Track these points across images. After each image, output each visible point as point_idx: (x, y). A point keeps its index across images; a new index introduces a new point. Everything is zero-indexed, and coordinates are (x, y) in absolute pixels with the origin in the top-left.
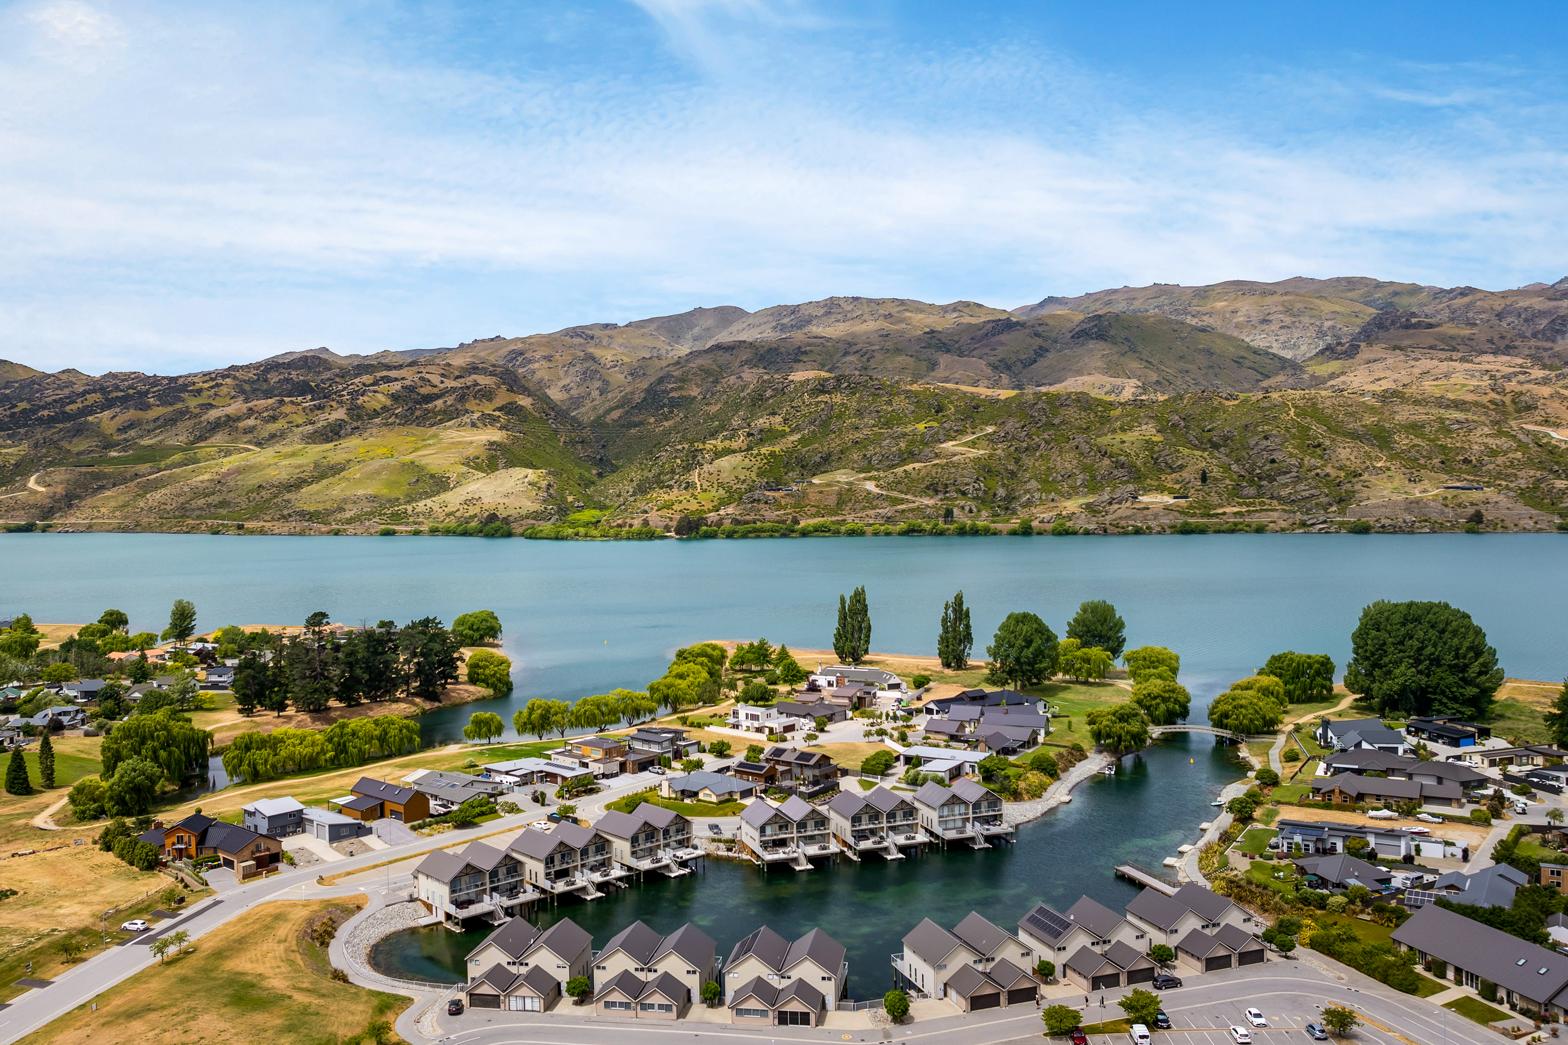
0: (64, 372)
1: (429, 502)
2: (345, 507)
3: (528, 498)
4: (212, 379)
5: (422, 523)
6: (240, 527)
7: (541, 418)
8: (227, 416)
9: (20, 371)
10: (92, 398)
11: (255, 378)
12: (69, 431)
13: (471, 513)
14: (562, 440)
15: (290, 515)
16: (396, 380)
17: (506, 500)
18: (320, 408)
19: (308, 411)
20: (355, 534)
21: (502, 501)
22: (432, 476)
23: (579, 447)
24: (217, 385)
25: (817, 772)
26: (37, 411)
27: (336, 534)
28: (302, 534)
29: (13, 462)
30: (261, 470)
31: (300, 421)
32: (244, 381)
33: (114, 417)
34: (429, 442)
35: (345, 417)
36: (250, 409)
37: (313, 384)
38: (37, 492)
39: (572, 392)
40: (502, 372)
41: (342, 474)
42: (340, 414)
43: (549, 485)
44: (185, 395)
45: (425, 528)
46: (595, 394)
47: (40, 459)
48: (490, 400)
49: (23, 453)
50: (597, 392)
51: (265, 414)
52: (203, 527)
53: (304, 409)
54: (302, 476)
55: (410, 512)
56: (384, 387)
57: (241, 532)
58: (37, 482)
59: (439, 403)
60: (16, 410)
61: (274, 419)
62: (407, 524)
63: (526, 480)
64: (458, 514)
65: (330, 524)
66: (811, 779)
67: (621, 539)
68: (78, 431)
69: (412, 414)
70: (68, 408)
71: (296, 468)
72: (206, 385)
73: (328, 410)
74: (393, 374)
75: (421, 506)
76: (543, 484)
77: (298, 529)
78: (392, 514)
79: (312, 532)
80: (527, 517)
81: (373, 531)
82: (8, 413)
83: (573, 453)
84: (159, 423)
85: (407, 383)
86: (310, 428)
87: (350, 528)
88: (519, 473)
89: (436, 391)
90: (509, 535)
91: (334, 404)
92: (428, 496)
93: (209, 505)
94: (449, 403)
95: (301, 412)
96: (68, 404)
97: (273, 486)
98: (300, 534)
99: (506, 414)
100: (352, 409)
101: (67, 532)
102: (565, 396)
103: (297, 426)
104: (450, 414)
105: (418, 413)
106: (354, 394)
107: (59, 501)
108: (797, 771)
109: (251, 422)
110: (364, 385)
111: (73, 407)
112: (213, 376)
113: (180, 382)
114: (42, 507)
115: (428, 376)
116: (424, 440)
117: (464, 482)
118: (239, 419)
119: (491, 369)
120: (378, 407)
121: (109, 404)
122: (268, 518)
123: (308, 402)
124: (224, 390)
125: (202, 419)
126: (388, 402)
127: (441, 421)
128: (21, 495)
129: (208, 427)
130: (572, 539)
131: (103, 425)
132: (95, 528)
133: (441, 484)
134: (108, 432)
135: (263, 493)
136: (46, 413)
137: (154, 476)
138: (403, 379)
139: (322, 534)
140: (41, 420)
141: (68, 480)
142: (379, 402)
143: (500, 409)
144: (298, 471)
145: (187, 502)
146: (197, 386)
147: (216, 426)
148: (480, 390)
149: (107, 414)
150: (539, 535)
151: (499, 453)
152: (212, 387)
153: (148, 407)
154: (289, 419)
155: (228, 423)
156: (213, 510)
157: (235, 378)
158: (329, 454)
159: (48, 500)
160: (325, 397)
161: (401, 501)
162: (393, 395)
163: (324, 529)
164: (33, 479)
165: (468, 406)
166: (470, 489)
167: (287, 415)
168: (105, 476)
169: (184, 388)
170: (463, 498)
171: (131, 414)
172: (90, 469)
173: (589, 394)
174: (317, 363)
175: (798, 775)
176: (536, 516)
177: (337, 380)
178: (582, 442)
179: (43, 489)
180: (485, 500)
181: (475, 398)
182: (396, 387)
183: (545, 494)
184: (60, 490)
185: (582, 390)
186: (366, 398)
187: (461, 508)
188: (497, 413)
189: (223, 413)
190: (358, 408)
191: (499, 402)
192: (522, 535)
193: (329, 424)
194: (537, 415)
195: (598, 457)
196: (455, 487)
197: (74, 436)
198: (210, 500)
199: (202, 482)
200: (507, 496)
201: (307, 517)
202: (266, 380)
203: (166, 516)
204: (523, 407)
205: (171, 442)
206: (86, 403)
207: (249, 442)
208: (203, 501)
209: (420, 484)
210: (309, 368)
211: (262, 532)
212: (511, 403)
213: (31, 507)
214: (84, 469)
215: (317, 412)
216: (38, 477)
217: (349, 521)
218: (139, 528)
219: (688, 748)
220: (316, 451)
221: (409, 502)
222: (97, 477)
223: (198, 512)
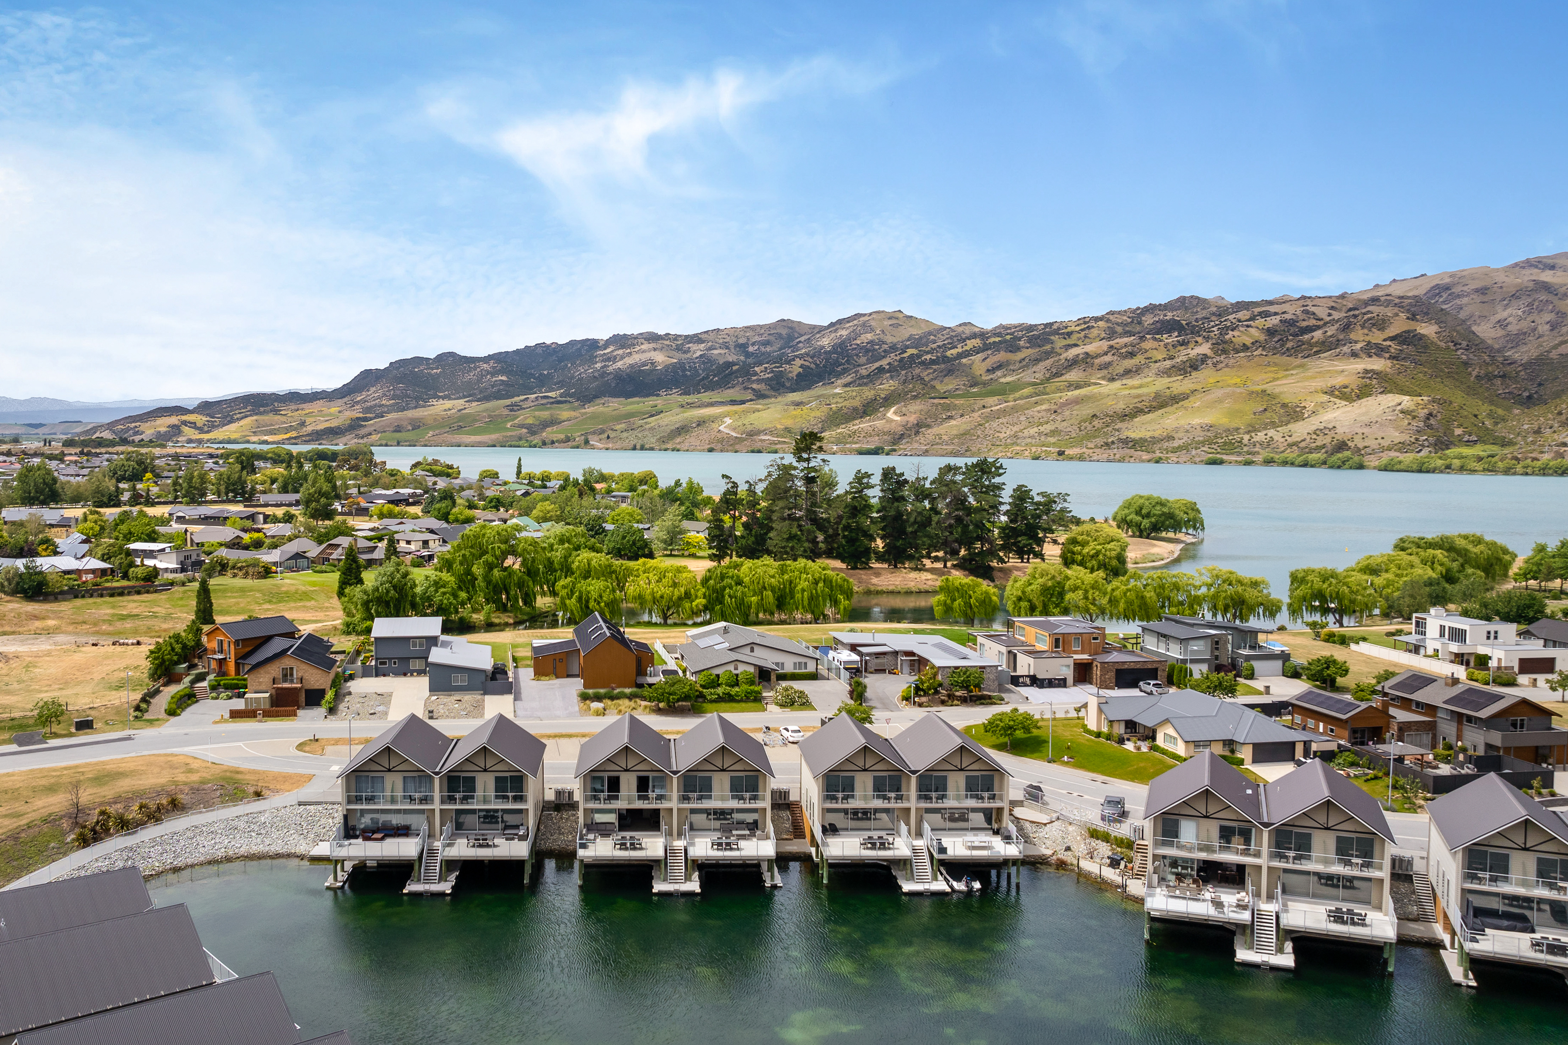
0: (960, 325)
1: (1271, 433)
2: (1176, 436)
3: (1396, 428)
4: (1085, 323)
5: (1258, 453)
6: (1061, 453)
7: (1448, 348)
8: (1087, 353)
9: (923, 325)
10: (971, 344)
11: (1129, 320)
12: (941, 372)
13: (1319, 443)
14: (1475, 373)
15: (1113, 442)
16: (1276, 314)
17: (1366, 430)
18: (1183, 344)
19: (1170, 347)
20: (1178, 463)
21: (1360, 431)
22: (1284, 405)
23: (1498, 382)
24: (1088, 328)
25: (1496, 738)
26: (922, 355)
27: (1157, 462)
28: (1122, 460)
29: (883, 396)
30: (1099, 401)
31: (1160, 357)
32: (1117, 324)
33: (985, 359)
34: (1292, 372)
35: (1209, 353)
36: (1111, 347)
37: (1184, 323)
38: (892, 421)
39: (1509, 328)
40: (1410, 304)
41: (1181, 403)
42: (1205, 349)
43: (1431, 414)
44: (1054, 338)
45: (1259, 458)
46: (1544, 329)
47: (906, 393)
48: (1382, 329)
49: (893, 388)
50: (1548, 327)
51: (1124, 350)
52: (1027, 453)
53: (1166, 346)
54: (1139, 405)
55: (1245, 441)
56: (1260, 322)
57: (1061, 458)
58: (895, 413)
59: (1318, 334)
60: (905, 355)
61: (1132, 355)
62: (1239, 454)
63: (1399, 408)
64: (1303, 445)
65: (1154, 452)
66: (1481, 752)
67: (1515, 474)
68: (949, 371)
69: (1282, 346)
70: (949, 353)
71: (1135, 397)
72: (1078, 328)
73: (1191, 345)
74: (1272, 309)
75: (1260, 436)
76: (1423, 413)
77: (1117, 456)
78: (1225, 443)
79: (1132, 460)
80: (1389, 449)
81: (1198, 459)
82: (898, 358)
83: (1488, 389)
84: (1024, 363)
85: (1288, 317)
86: (1168, 363)
87: (1173, 457)
88: (1391, 400)
89: (1321, 323)
90: (1361, 467)
91: (1200, 339)
92: (1274, 425)
93: (1040, 434)
94: (1329, 334)
95: (1162, 348)
96: (951, 349)
97: (1107, 415)
98: (1119, 461)
99: (1400, 343)
100: (1217, 344)
101: (906, 455)
102: (1500, 333)
103: (1156, 362)
104: (1327, 346)
105: (1290, 345)
106: (1224, 330)
107: (910, 429)
108: (1447, 729)
109: (1107, 358)
110: (1239, 321)
111: (954, 352)
112: (1087, 320)
113: (1055, 327)
114: (895, 433)
115: (1313, 309)
116: (1287, 370)
117: (1321, 411)
118: (1098, 356)
119: (1397, 301)
120: (1248, 341)
121: (985, 348)
122: (1091, 445)
123: (1171, 339)
124: (1095, 332)
125: (1061, 357)
126: (1262, 337)
127: (1317, 353)
128: (879, 424)
129: (1066, 364)
130: (1441, 472)
131: (974, 366)
132: (930, 452)
133: (1294, 413)
134: (978, 373)
135: (1096, 423)
136: (928, 357)
137: (998, 407)
138: (1284, 313)
139: (1143, 461)
140: (923, 363)
141: (921, 410)
142: (1251, 336)
143: (1392, 339)
144: (1136, 400)
145: (1021, 431)
146: (1069, 329)
147: (1073, 363)
148: (1369, 319)
149: (980, 356)
150: (1398, 467)
151: (1374, 382)
152: (1082, 330)
153: (1018, 349)
154: (1148, 355)
155: (1086, 360)
156: (1043, 438)
157: (1108, 321)
158: (1174, 384)
159: (900, 428)
160: (1192, 333)
161: (1241, 431)
162: (1268, 330)
163: (1146, 456)
164: (893, 410)
165: (1353, 336)
166: (1326, 418)
167: (1146, 351)
168: (955, 407)
169: (1056, 332)
170: (1314, 428)
171: (1002, 356)
172: (942, 401)
173: (1535, 329)
174: (1195, 303)
175: (1452, 739)
176: (1402, 447)
177: (1213, 318)
178: (1503, 376)
179: (898, 418)
180: (1340, 430)
181: (1363, 327)
182: (1274, 321)
183: (1421, 424)
184: (912, 419)
185: (1525, 325)
186: (1236, 333)
187: (1308, 438)
188: (1388, 343)
189: (1084, 351)
190: (1225, 342)
191: (1392, 331)
192: (1375, 468)
193: (1190, 359)
194: (1443, 344)
195: (1526, 394)
196: (1309, 417)
197: (945, 376)
198: (1042, 429)
199: (1039, 412)
200: (1369, 425)
201: (1131, 444)
202: (1139, 323)
203: (998, 443)
204: (1424, 336)
205: (1028, 379)
206: (966, 348)
207: (1103, 378)
208: (1036, 429)
209: (1268, 414)
210: (1186, 309)
211: (1081, 458)
212: (1408, 332)
213: (885, 433)
214: (936, 401)
215: (1179, 348)
216: (898, 408)
217: (1175, 450)
218: (968, 453)
219: (1257, 665)
220: (1161, 384)
221: (1248, 432)
222: (947, 408)
223: (1029, 440)
